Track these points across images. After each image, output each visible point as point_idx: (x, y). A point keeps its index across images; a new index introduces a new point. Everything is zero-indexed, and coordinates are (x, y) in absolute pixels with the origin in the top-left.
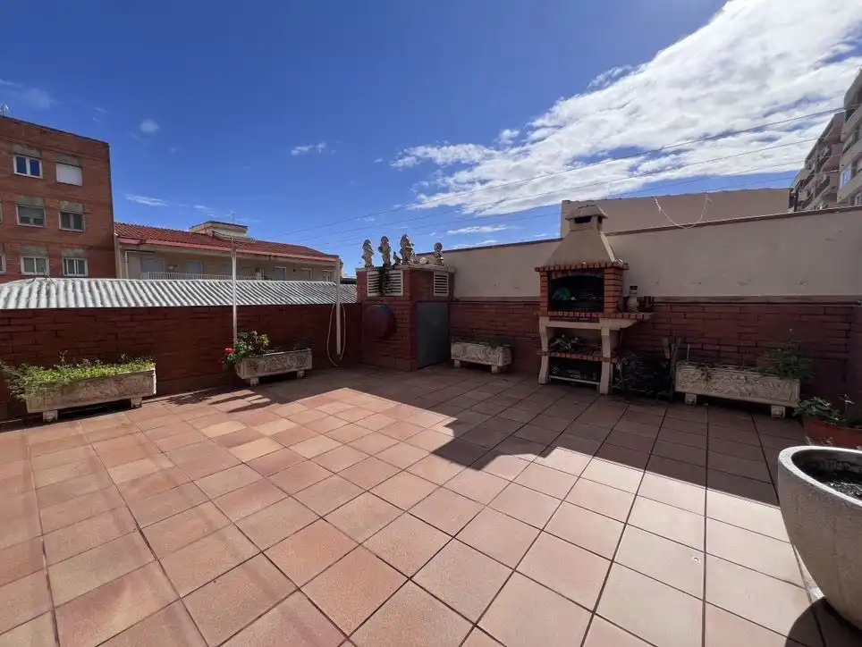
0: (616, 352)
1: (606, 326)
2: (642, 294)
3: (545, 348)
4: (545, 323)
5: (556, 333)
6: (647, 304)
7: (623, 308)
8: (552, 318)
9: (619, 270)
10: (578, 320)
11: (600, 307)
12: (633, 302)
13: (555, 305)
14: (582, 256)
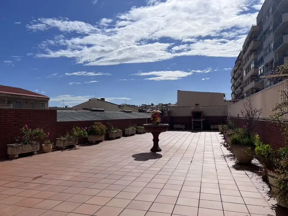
0: (203, 124)
1: (201, 120)
2: (205, 115)
3: (193, 124)
4: (193, 120)
5: (194, 121)
6: (206, 117)
7: (203, 118)
8: (194, 119)
9: (203, 112)
10: (198, 119)
11: (200, 117)
12: (204, 117)
13: (194, 118)
14: (197, 110)
